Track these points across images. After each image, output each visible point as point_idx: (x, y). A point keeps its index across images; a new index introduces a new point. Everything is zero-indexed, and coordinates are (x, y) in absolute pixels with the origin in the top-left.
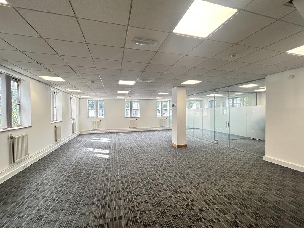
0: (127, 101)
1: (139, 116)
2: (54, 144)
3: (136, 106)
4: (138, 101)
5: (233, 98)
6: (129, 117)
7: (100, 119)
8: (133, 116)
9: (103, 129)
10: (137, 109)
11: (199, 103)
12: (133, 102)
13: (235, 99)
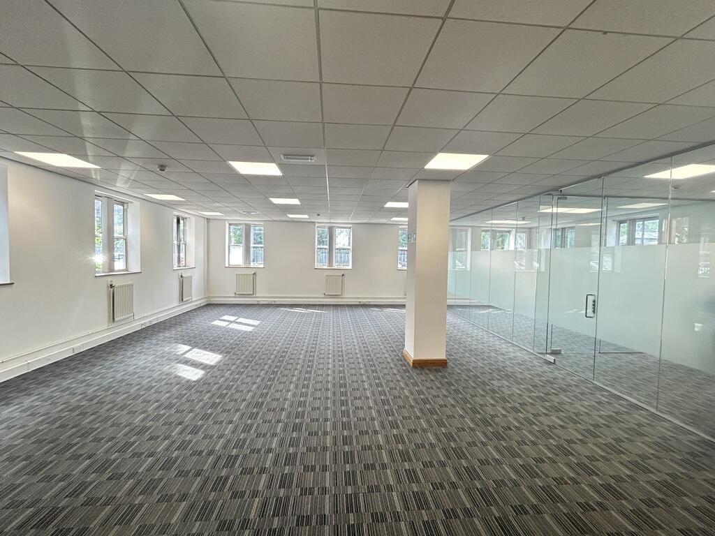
0: (321, 227)
1: (350, 267)
2: (105, 327)
3: (343, 239)
4: (350, 228)
5: (633, 221)
6: (326, 267)
7: (255, 270)
8: (335, 266)
9: (261, 296)
10: (346, 247)
11: (524, 235)
12: (338, 231)
13: (639, 224)
